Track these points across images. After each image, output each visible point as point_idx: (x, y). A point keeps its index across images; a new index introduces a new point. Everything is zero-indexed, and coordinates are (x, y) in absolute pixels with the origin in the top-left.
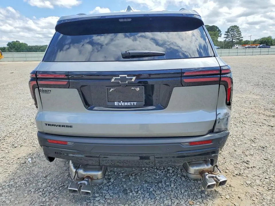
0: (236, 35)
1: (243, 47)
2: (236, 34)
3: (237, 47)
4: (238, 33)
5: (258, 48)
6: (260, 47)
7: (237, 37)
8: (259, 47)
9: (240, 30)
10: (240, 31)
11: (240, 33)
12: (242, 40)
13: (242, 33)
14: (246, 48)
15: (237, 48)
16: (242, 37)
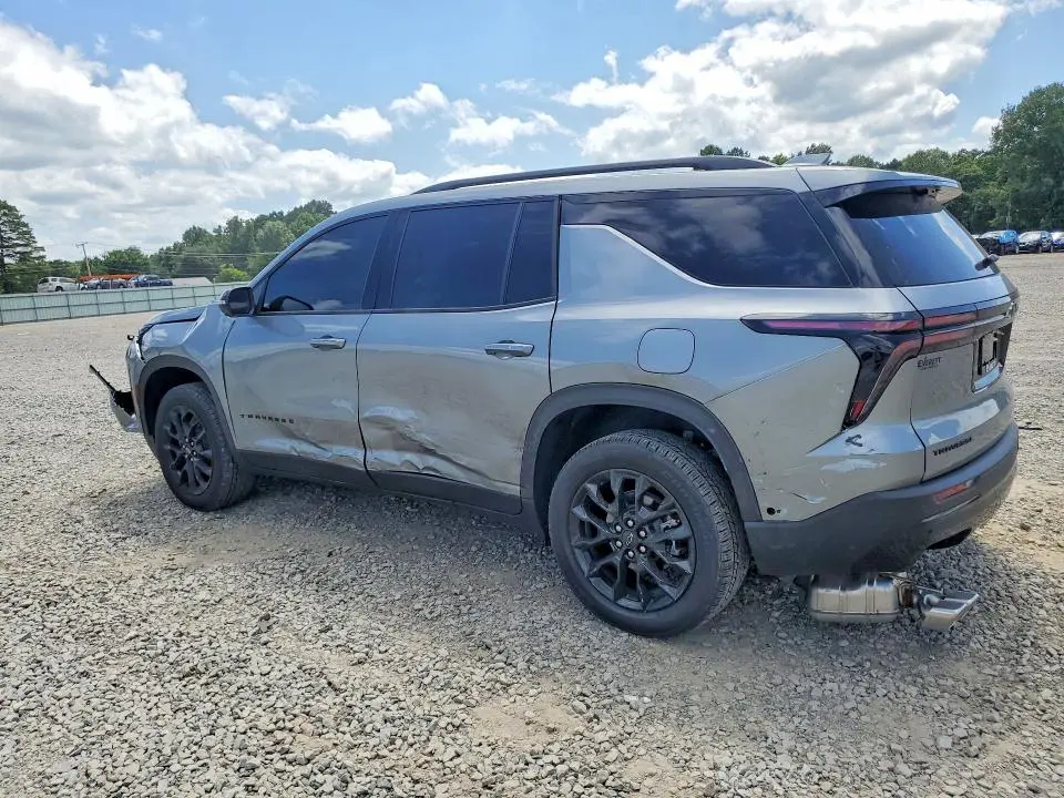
0: (10, 238)
1: (82, 285)
2: (14, 235)
3: (58, 283)
4: (19, 233)
5: (134, 289)
6: (144, 284)
7: (18, 249)
8: (137, 285)
9: (23, 220)
10: (26, 225)
11: (29, 233)
12: (44, 257)
13: (34, 234)
14: (92, 288)
15: (59, 288)
16: (42, 249)
